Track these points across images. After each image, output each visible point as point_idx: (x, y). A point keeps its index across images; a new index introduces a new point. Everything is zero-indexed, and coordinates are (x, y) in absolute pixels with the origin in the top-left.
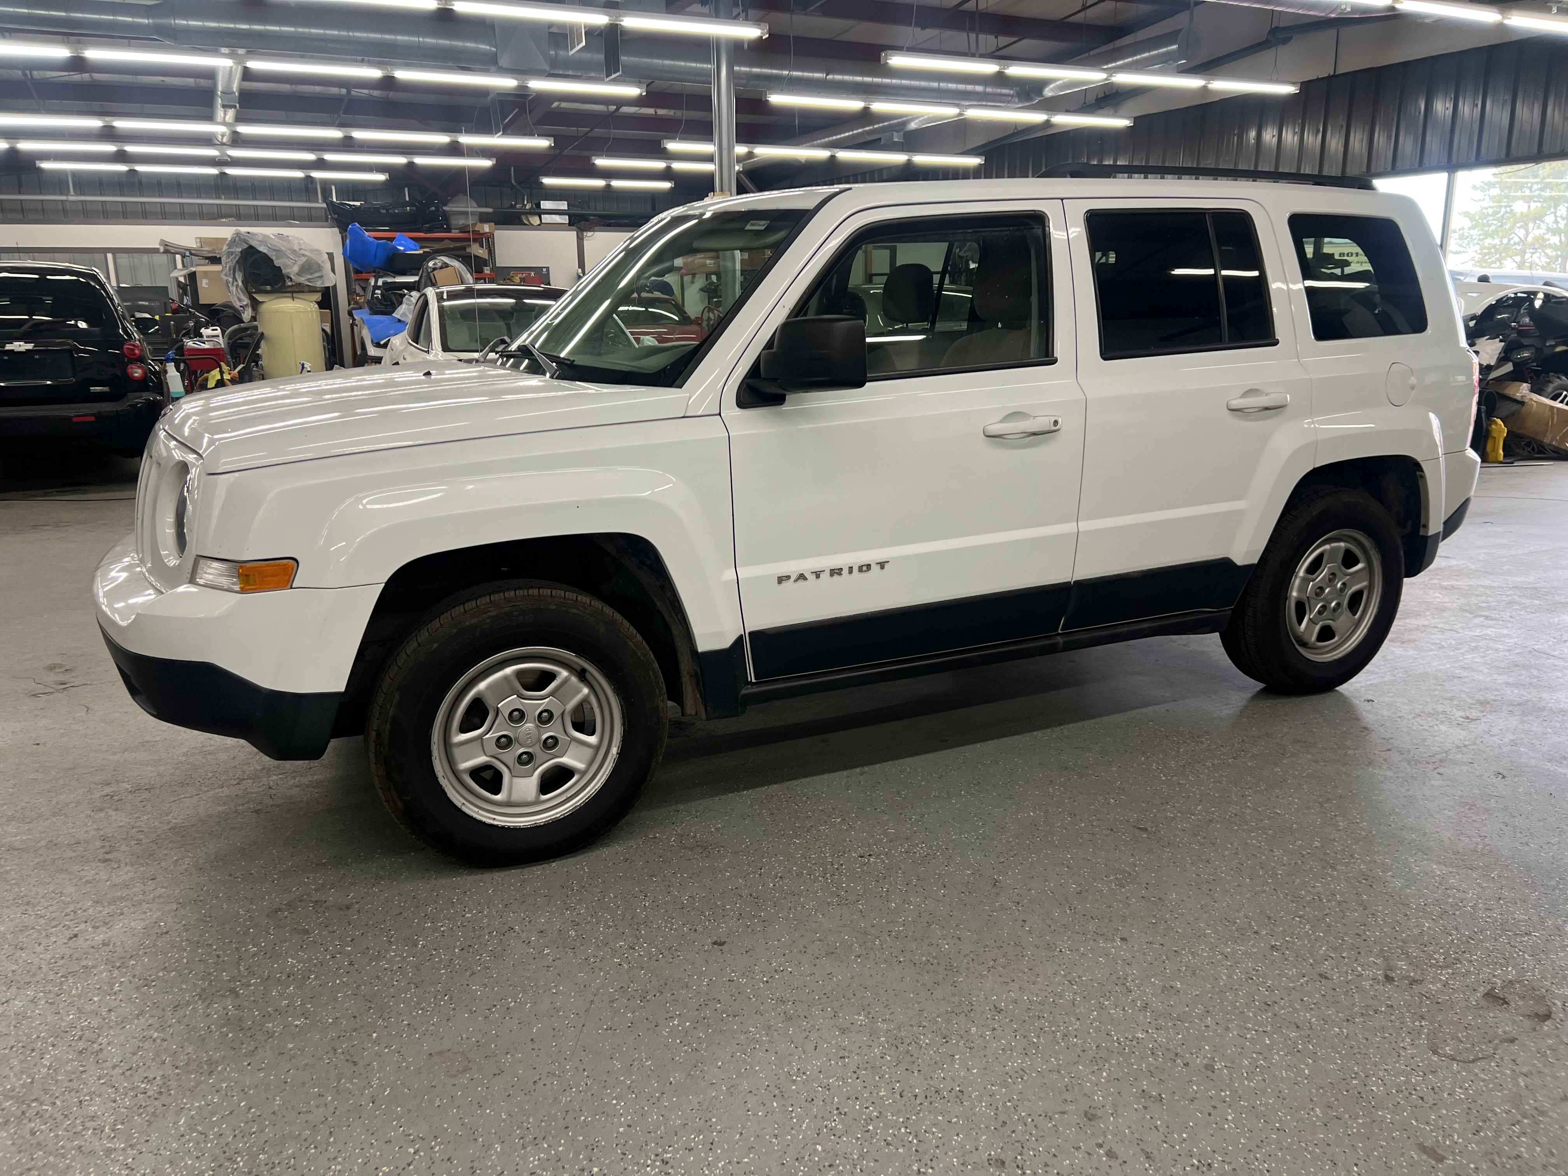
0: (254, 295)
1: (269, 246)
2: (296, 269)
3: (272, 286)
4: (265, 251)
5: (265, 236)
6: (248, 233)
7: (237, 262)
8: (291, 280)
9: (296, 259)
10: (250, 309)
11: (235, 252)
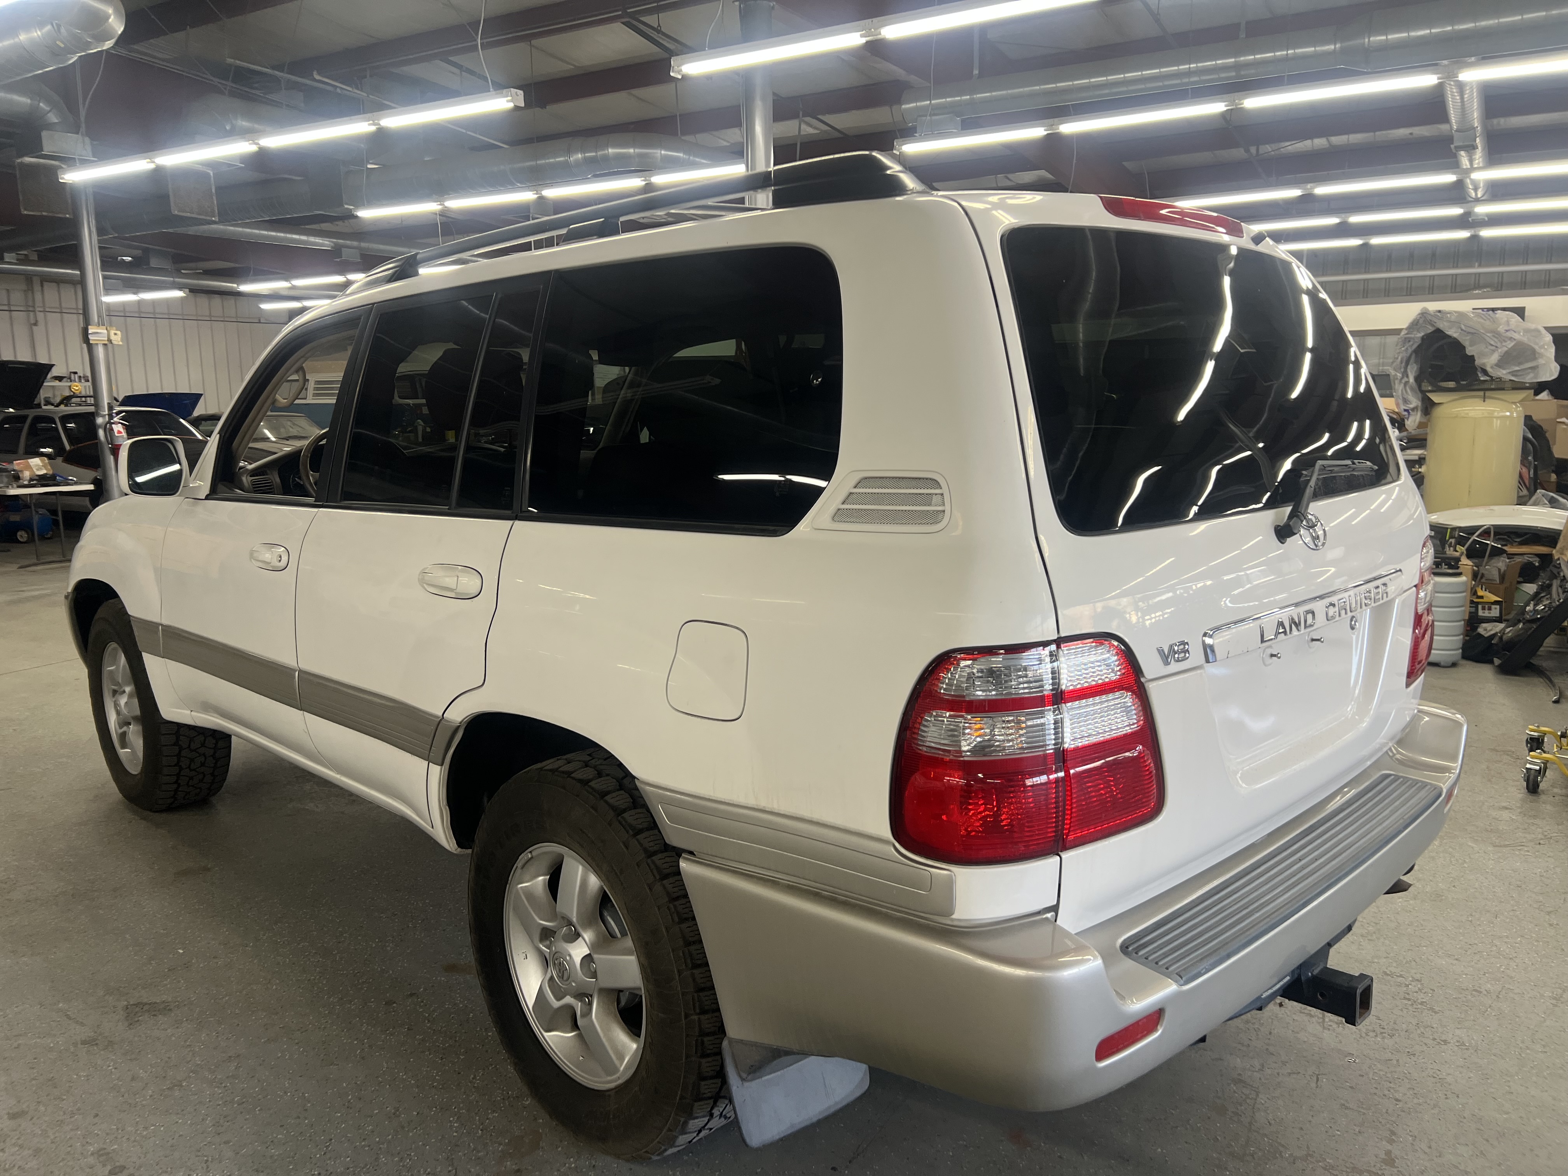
0: (1428, 394)
1: (1463, 327)
2: (1494, 358)
3: (1457, 382)
4: (1455, 335)
5: (1461, 315)
6: (1440, 311)
7: (1416, 351)
8: (1485, 372)
9: (1499, 345)
10: (1419, 413)
11: (1413, 338)
